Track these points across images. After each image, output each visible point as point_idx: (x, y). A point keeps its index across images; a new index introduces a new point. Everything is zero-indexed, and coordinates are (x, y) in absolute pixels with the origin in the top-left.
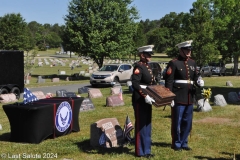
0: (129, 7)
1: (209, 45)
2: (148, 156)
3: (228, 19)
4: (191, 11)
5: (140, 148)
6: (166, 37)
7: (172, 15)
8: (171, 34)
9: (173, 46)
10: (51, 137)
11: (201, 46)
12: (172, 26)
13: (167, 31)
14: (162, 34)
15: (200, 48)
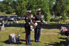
1: (24, 10)
2: (30, 44)
3: (28, 2)
5: (28, 42)
6: (5, 7)
8: (6, 6)
9: (8, 10)
11: (21, 10)
12: (7, 3)
13: (5, 5)
14: (3, 6)
15: (21, 11)
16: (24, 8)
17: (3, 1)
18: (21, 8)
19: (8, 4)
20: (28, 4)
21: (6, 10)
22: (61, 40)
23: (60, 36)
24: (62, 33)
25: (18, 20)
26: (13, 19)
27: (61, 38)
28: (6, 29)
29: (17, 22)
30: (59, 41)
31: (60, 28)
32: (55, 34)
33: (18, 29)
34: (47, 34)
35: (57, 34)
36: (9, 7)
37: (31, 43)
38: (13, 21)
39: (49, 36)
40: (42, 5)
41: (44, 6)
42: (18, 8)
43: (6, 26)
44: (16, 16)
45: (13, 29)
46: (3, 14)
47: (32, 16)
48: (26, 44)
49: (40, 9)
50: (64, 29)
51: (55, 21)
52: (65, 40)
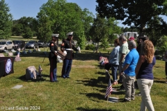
0: (8, 13)
3: (54, 21)
4: (37, 17)
6: (21, 29)
7: (24, 18)
8: (24, 27)
9: (26, 33)
10: (4, 76)
14: (19, 27)
15: (45, 34)
16: (48, 31)
17: (20, 20)
18: (45, 29)
19: (26, 24)
20: (55, 24)
21: (23, 32)
22: (100, 75)
23: (99, 70)
24: (101, 66)
25: (40, 47)
26: (33, 46)
27: (99, 73)
28: (23, 60)
29: (39, 50)
30: (96, 77)
31: (99, 59)
32: (91, 67)
33: (40, 59)
34: (81, 66)
35: (94, 67)
36: (28, 28)
37: (58, 79)
38: (33, 48)
39: (83, 69)
40: (74, 26)
41: (78, 27)
42: (41, 29)
43: (23, 55)
44: (38, 41)
45: (32, 60)
46: (19, 38)
47: (60, 42)
48: (51, 81)
49: (72, 33)
50: (104, 60)
51: (92, 49)
52: (104, 76)
